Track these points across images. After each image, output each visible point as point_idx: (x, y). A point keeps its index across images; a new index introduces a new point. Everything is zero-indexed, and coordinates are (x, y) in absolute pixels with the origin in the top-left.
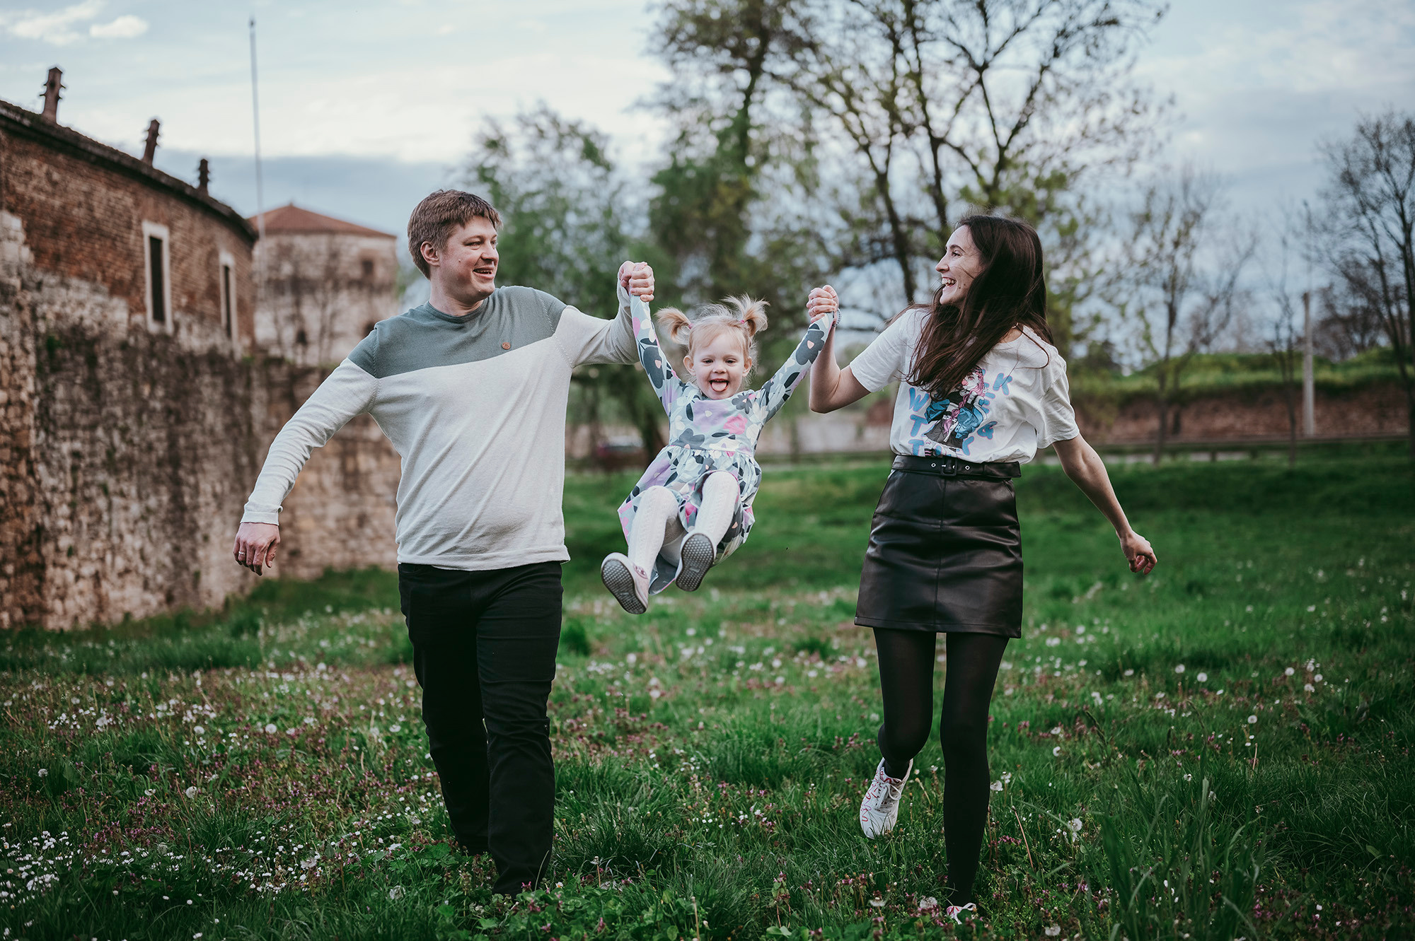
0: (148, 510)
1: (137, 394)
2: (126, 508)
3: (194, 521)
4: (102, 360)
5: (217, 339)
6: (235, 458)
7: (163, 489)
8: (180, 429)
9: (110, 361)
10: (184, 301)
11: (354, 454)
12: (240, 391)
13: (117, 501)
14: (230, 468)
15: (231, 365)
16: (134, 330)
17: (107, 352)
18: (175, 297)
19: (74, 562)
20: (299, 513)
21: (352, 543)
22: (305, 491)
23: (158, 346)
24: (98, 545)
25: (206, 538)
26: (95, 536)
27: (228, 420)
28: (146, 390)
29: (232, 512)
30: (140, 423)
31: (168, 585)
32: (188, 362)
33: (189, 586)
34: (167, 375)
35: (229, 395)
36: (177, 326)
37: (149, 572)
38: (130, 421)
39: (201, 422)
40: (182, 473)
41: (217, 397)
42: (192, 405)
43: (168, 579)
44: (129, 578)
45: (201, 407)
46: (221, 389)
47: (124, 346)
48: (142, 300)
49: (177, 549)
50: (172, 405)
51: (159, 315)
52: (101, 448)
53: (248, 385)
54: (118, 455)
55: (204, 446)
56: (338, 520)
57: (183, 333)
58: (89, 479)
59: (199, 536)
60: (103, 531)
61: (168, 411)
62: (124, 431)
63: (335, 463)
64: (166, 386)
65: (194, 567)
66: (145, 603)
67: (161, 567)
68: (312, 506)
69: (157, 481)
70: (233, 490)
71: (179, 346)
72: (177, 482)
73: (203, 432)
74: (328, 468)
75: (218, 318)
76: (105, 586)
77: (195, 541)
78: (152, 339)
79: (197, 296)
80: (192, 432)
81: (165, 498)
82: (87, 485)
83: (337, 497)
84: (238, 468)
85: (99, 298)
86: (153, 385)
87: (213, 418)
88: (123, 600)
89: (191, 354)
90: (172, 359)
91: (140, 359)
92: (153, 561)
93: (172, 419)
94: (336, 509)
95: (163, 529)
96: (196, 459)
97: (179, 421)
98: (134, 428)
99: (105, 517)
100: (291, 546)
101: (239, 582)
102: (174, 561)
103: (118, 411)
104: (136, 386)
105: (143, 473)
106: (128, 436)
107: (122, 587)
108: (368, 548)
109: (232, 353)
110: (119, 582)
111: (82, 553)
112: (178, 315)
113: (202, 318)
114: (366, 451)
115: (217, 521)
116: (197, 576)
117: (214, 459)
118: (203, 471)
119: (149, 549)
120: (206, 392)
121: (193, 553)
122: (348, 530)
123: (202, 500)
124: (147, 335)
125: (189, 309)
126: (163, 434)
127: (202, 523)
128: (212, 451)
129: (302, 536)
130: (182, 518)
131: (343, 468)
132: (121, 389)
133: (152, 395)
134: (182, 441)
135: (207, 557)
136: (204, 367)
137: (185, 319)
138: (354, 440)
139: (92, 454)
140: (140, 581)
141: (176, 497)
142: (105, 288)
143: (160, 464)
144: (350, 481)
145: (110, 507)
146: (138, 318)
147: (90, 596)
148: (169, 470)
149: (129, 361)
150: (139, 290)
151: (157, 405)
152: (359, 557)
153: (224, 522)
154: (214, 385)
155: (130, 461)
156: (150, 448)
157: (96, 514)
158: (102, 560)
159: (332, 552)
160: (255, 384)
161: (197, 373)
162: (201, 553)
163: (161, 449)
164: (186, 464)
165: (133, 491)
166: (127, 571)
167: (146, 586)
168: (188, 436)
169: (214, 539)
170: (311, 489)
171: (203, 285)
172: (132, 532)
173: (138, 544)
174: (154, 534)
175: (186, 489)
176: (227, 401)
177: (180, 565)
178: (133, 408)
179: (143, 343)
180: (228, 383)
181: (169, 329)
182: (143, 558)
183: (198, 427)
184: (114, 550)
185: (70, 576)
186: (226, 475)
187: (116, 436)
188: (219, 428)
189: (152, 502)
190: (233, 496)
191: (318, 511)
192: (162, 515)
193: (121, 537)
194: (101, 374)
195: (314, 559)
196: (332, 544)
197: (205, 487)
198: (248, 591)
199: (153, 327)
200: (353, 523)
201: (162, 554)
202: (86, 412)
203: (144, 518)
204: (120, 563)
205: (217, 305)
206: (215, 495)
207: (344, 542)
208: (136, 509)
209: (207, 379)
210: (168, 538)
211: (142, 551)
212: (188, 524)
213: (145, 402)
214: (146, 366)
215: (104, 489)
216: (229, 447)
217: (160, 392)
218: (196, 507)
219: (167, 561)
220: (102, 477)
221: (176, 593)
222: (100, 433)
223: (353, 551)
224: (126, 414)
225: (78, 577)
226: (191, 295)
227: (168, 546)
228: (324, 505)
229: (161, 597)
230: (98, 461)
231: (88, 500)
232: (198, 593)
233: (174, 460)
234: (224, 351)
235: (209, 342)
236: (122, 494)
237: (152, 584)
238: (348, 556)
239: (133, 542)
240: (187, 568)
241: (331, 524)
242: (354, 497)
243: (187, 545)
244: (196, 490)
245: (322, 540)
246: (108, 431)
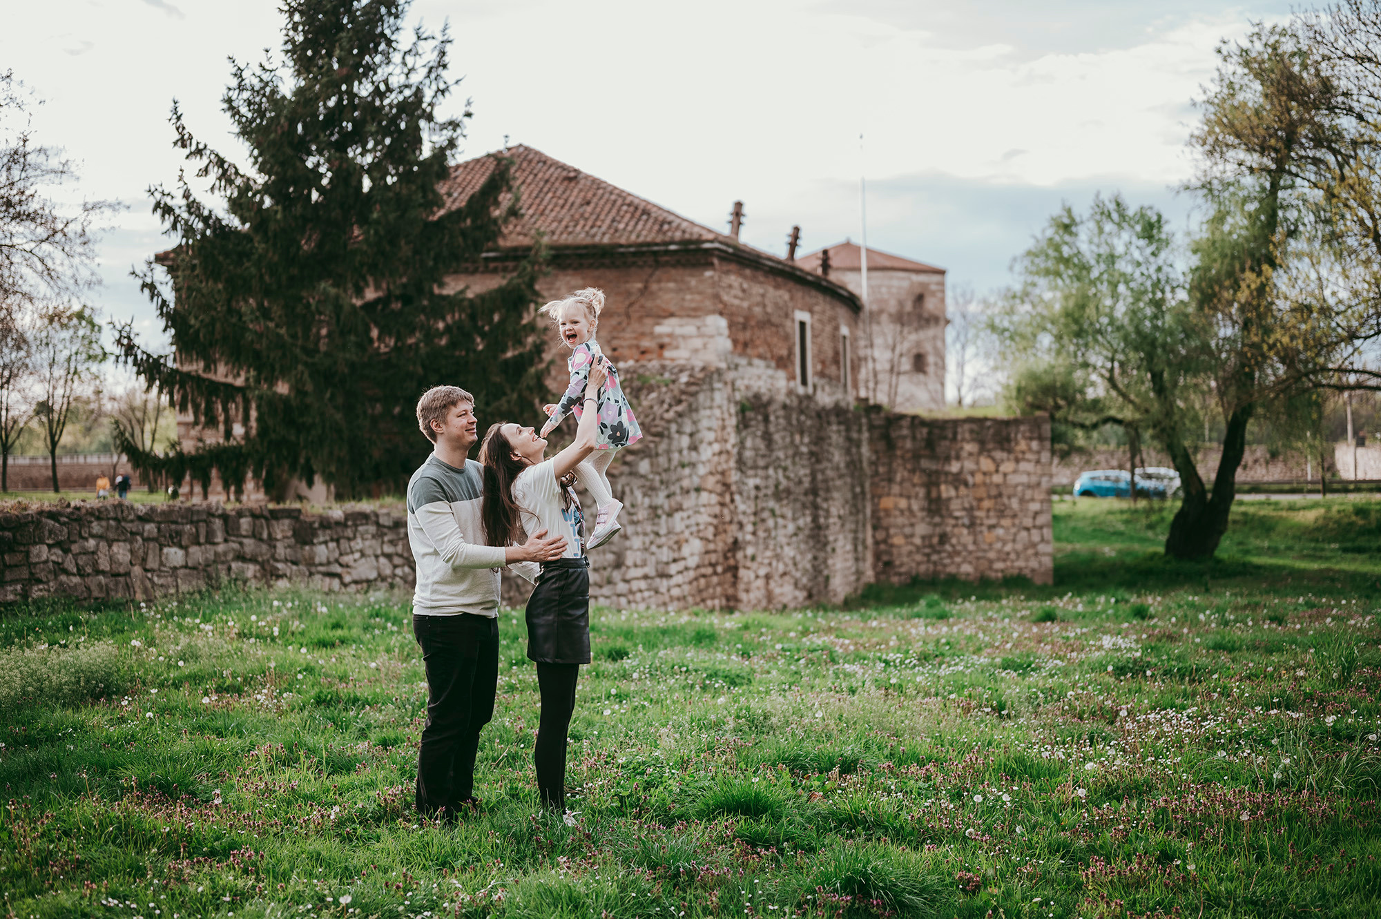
0: (799, 528)
1: (792, 442)
2: (785, 527)
3: (826, 536)
4: (772, 418)
5: (839, 395)
6: (853, 487)
7: (808, 512)
8: (819, 467)
9: (777, 418)
10: (819, 367)
11: (938, 485)
12: (855, 435)
13: (780, 521)
14: (849, 496)
15: (850, 415)
16: (790, 393)
17: (775, 411)
18: (814, 366)
19: (754, 565)
20: (892, 531)
21: (935, 557)
22: (897, 513)
23: (805, 403)
24: (769, 553)
25: (834, 550)
26: (767, 548)
27: (848, 458)
28: (797, 438)
29: (851, 531)
30: (794, 463)
31: (810, 584)
32: (823, 415)
33: (822, 587)
34: (811, 426)
35: (849, 439)
36: (815, 387)
37: (798, 575)
38: (789, 462)
39: (830, 461)
40: (819, 500)
41: (841, 440)
42: (826, 447)
43: (810, 580)
44: (787, 578)
45: (832, 449)
46: (843, 434)
47: (785, 407)
48: (794, 371)
49: (815, 558)
50: (814, 448)
51: (804, 382)
52: (771, 482)
53: (860, 431)
54: (781, 487)
55: (833, 479)
56: (923, 538)
57: (819, 392)
58: (764, 505)
59: (829, 548)
60: (772, 543)
61: (812, 454)
62: (785, 469)
63: (922, 492)
64: (810, 433)
65: (826, 572)
66: (795, 598)
67: (805, 571)
68: (904, 526)
69: (804, 506)
70: (851, 513)
71: (816, 403)
72: (816, 507)
73: (832, 469)
74: (917, 496)
75: (838, 379)
76: (772, 584)
77: (826, 552)
78: (801, 399)
79: (828, 363)
80: (826, 468)
81: (809, 519)
82: (763, 509)
83: (923, 519)
84: (855, 496)
85: (770, 372)
86: (802, 433)
87: (838, 457)
88: (782, 594)
89: (824, 409)
90: (813, 414)
91: (794, 416)
92: (800, 566)
93: (813, 460)
94: (922, 529)
95: (806, 543)
96: (828, 490)
97: (818, 461)
98: (791, 468)
99: (773, 534)
100: (885, 558)
101: (854, 585)
102: (814, 567)
103: (781, 454)
104: (792, 435)
105: (796, 500)
106: (788, 473)
107: (782, 586)
108: (947, 561)
109: (848, 404)
110: (780, 581)
111: (759, 559)
112: (816, 379)
113: (830, 378)
114: (946, 482)
115: (841, 537)
116: (827, 578)
117: (838, 489)
118: (833, 499)
119: (798, 558)
120: (834, 437)
121: (825, 561)
122: (931, 546)
123: (831, 520)
124: (798, 396)
125: (822, 374)
126: (808, 471)
127: (831, 538)
128: (838, 483)
129: (895, 551)
130: (818, 535)
131: (928, 494)
132: (783, 438)
133: (802, 443)
134: (820, 477)
135: (834, 565)
136: (833, 419)
137: (820, 382)
138: (937, 472)
139: (767, 487)
140: (792, 581)
141: (815, 519)
142: (773, 364)
143: (806, 494)
144: (933, 507)
145: (776, 523)
146: (792, 384)
147: (763, 591)
148: (811, 498)
149: (788, 418)
150: (793, 363)
151: (804, 449)
152: (939, 568)
153: (845, 538)
154: (839, 432)
155: (788, 491)
156: (800, 482)
157: (767, 530)
158: (770, 564)
159: (919, 564)
160: (865, 428)
161: (829, 423)
162: (830, 562)
163: (807, 483)
164: (822, 493)
165: (789, 514)
166: (784, 574)
167: (796, 585)
168: (823, 472)
169: (839, 551)
170: (902, 512)
171: (830, 353)
172: (789, 544)
173: (792, 553)
174: (803, 546)
175: (821, 513)
176: (847, 444)
177: (817, 571)
178: (790, 452)
179: (795, 403)
180: (848, 430)
181: (810, 390)
182: (795, 564)
183: (829, 465)
184: (778, 557)
185: (752, 576)
186: (847, 502)
187: (780, 472)
188: (842, 465)
189: (801, 522)
190: (852, 518)
191: (908, 530)
192: (807, 532)
193: (782, 547)
194: (772, 428)
195: (903, 570)
196: (918, 557)
197: (834, 511)
198: (859, 592)
199: (801, 390)
200: (935, 540)
201: (806, 562)
202: (763, 456)
203: (796, 534)
204: (781, 568)
205: (839, 368)
206: (840, 517)
207: (928, 555)
208: (791, 528)
209: (834, 427)
210: (810, 550)
211: (794, 558)
212: (822, 539)
213: (797, 447)
214: (798, 420)
215: (772, 512)
216: (849, 480)
217: (806, 440)
218: (827, 527)
219: (809, 566)
220: (772, 504)
221: (815, 591)
222: (771, 471)
223: (935, 563)
224: (787, 457)
225: (757, 577)
226: (823, 362)
227: (809, 556)
228: (912, 525)
229: (805, 594)
230: (769, 492)
231: (763, 520)
232: (827, 592)
233: (814, 491)
234: (843, 404)
235: (834, 398)
236: (783, 517)
237: (800, 585)
238: (931, 567)
239: (789, 552)
240: (820, 572)
241: (918, 541)
242: (937, 519)
243: (821, 555)
244: (828, 514)
245: (910, 553)
246: (776, 469)
